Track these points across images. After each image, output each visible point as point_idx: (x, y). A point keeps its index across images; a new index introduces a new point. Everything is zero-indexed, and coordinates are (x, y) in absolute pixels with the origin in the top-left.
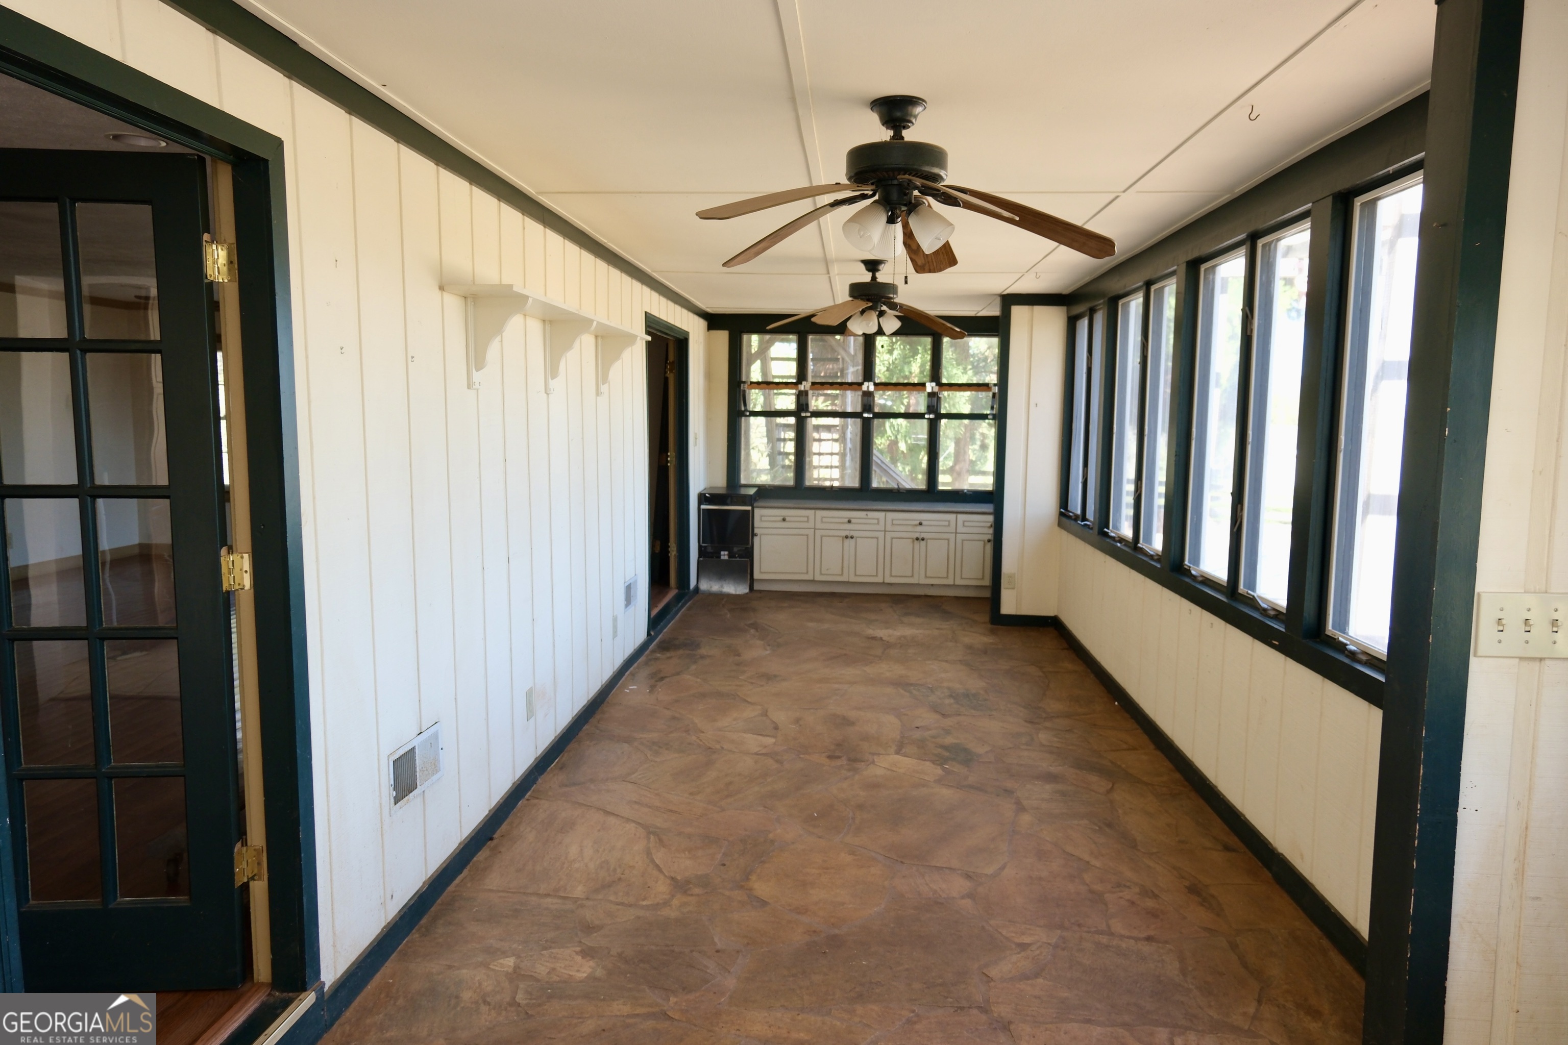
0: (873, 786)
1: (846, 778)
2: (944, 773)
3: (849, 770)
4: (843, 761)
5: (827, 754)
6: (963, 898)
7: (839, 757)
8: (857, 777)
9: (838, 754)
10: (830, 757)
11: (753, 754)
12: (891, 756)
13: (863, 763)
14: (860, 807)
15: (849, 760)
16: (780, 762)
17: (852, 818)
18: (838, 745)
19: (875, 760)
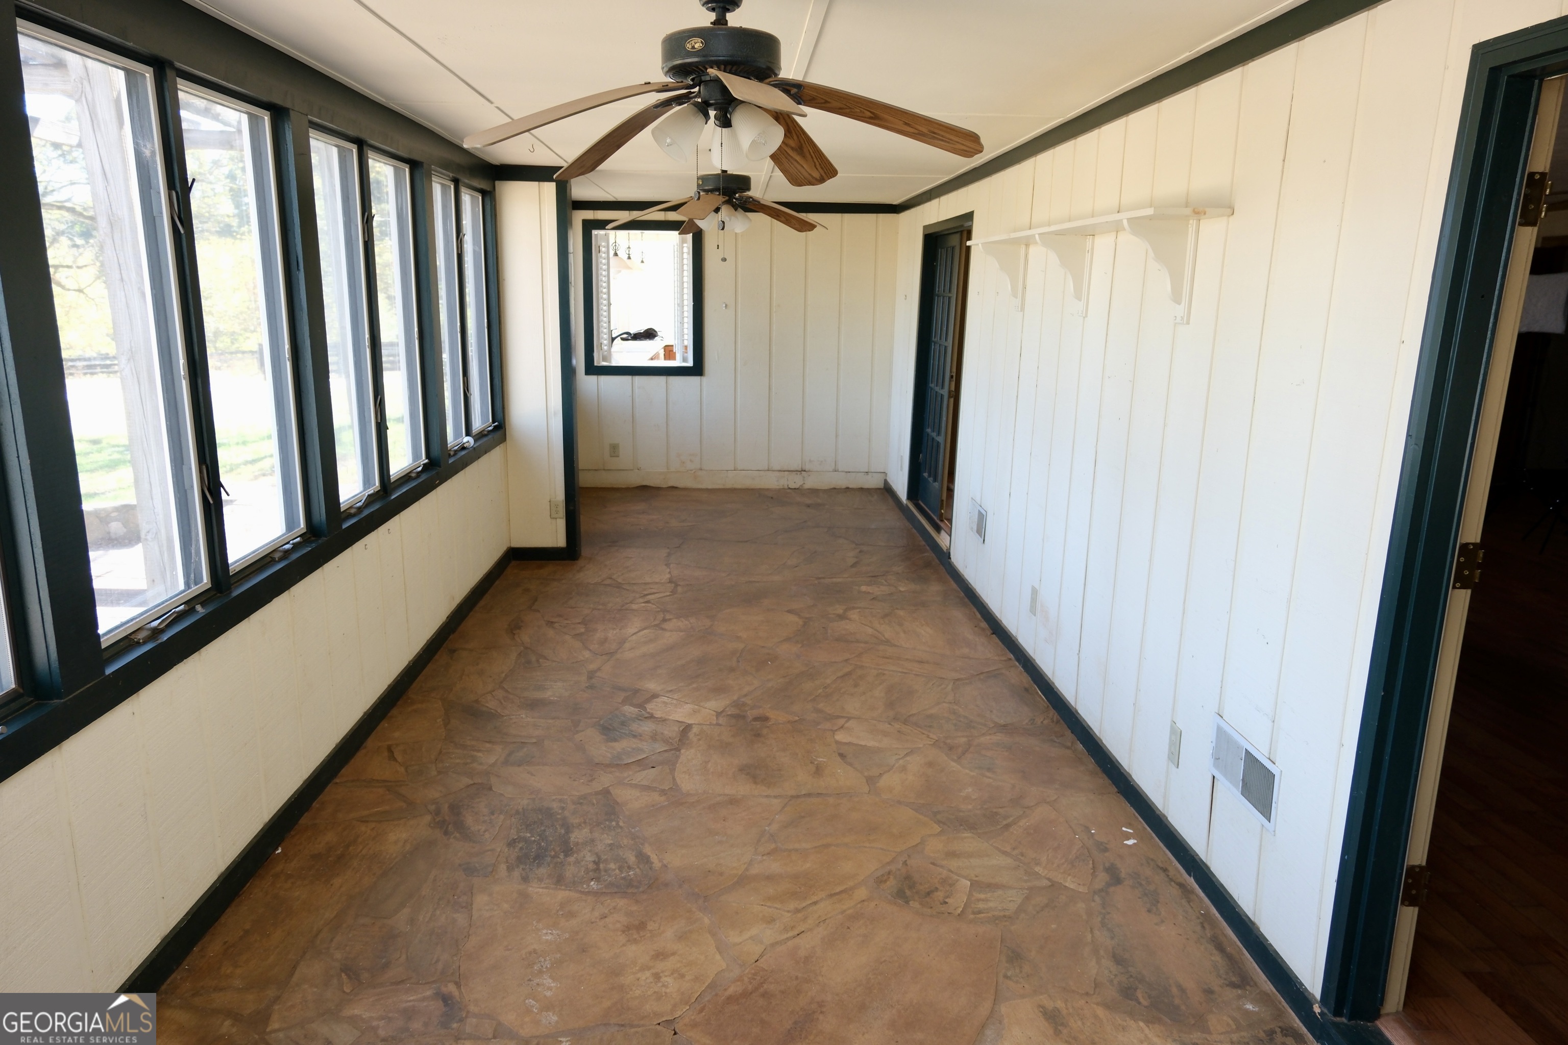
0: (719, 690)
1: (746, 695)
2: (645, 706)
3: (744, 704)
4: (751, 714)
5: (770, 723)
6: (670, 619)
7: (756, 719)
8: (735, 698)
9: (757, 724)
10: (766, 719)
11: (852, 718)
12: (696, 722)
13: (729, 713)
14: (732, 670)
15: (744, 717)
16: (820, 711)
17: (739, 661)
18: (758, 735)
19: (715, 718)
